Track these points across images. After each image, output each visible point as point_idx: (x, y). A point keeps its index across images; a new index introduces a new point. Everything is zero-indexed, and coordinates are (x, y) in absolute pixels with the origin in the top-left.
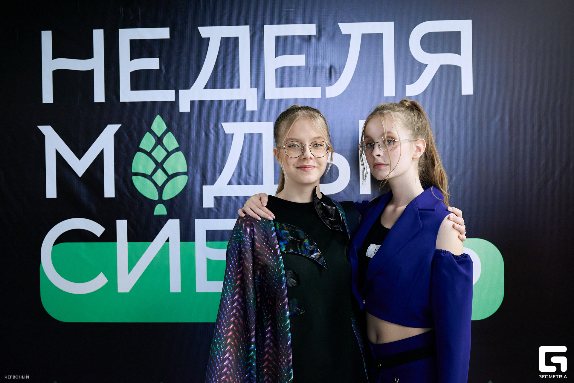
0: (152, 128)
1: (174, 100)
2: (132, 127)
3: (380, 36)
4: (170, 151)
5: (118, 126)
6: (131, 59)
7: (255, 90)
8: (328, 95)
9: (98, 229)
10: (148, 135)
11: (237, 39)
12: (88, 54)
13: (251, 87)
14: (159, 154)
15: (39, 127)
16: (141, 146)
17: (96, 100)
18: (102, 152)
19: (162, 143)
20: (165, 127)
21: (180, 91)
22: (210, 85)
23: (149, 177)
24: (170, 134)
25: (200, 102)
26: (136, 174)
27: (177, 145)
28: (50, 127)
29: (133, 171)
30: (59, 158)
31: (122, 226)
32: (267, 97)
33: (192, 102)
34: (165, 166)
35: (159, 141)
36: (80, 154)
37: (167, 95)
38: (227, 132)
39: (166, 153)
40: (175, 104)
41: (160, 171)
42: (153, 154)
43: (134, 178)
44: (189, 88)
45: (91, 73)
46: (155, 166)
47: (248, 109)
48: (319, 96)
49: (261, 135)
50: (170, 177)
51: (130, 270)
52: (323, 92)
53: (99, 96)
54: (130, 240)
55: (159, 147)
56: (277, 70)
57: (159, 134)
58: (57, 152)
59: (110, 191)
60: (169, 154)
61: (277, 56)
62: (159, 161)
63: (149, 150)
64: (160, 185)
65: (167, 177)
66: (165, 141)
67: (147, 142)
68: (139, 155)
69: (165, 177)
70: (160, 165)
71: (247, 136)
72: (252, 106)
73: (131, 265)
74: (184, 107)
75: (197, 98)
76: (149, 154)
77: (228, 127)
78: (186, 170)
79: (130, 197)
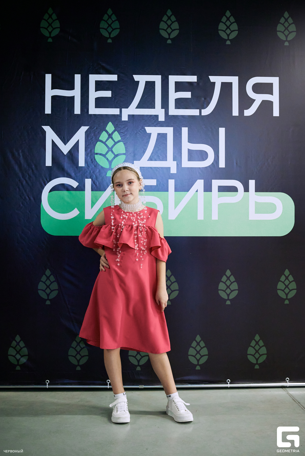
0: (106, 129)
1: (119, 114)
2: (95, 128)
3: (231, 84)
4: (116, 142)
5: (87, 128)
6: (96, 91)
7: (164, 110)
8: (202, 114)
9: (74, 184)
10: (104, 132)
11: (154, 82)
12: (72, 88)
13: (162, 108)
14: (110, 143)
15: (42, 126)
16: (100, 139)
17: (75, 113)
18: (78, 141)
19: (112, 137)
20: (113, 129)
21: (123, 109)
22: (139, 106)
23: (104, 156)
24: (116, 132)
25: (133, 115)
26: (97, 154)
27: (120, 139)
28: (49, 126)
29: (95, 152)
30: (54, 144)
31: (88, 182)
32: (170, 113)
33: (129, 116)
34: (113, 149)
35: (110, 136)
36: (65, 142)
37: (115, 111)
38: (148, 132)
39: (114, 143)
40: (120, 116)
41: (110, 152)
42: (107, 143)
43: (96, 156)
44: (127, 108)
45: (72, 98)
46: (107, 149)
47: (159, 120)
48: (198, 114)
49: (166, 134)
50: (116, 156)
51: (92, 207)
52: (200, 112)
53: (77, 110)
54: (92, 190)
55: (110, 139)
56: (176, 100)
57: (110, 132)
58: (53, 141)
59: (82, 163)
60: (116, 143)
61: (175, 92)
62: (110, 147)
63: (104, 141)
64: (110, 160)
65: (114, 156)
66: (113, 136)
67: (104, 136)
68: (99, 143)
69: (113, 156)
70: (110, 149)
71: (159, 134)
72: (162, 118)
73: (93, 204)
74: (125, 118)
75: (131, 113)
76: (104, 143)
77: (148, 129)
78: (124, 152)
79: (93, 166)
